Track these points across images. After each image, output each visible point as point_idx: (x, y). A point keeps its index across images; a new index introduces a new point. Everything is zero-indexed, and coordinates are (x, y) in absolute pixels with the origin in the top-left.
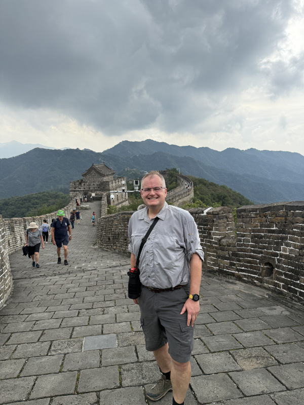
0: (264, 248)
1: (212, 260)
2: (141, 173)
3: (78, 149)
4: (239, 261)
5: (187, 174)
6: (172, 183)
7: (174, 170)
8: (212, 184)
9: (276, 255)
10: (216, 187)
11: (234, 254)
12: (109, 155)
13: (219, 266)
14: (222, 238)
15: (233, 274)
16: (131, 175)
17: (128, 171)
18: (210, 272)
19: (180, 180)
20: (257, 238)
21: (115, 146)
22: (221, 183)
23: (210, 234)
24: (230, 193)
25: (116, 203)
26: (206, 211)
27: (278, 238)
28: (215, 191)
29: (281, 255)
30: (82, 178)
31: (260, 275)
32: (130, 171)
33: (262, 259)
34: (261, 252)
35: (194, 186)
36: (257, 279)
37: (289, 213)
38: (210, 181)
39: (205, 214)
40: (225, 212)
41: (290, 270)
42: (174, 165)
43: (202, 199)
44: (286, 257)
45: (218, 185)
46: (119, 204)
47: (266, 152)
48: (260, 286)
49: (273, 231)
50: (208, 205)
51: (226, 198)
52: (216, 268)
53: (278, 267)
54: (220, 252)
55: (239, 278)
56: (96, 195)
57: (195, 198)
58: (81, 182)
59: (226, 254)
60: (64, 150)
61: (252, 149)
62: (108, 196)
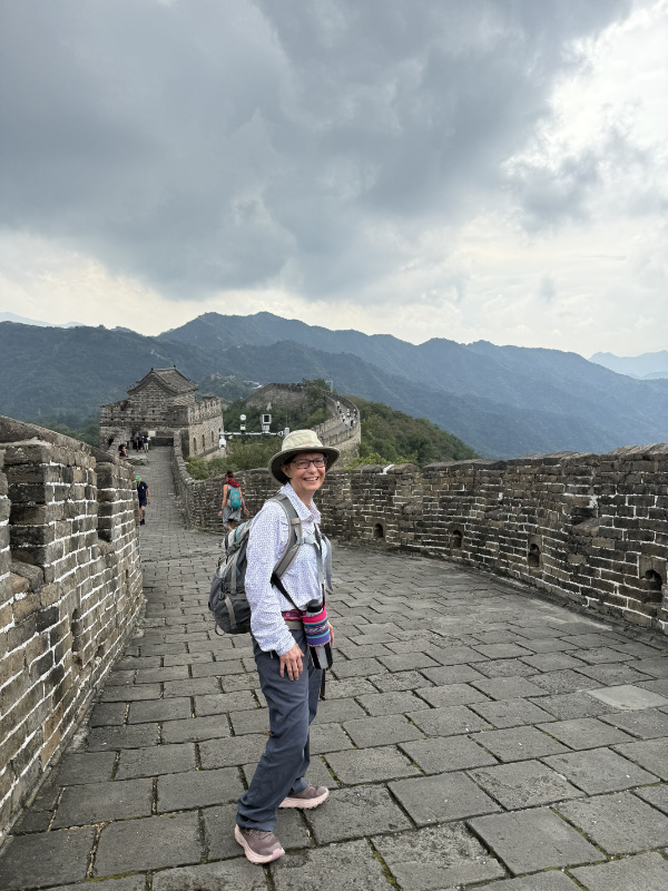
0: (452, 513)
1: (393, 534)
2: (245, 384)
3: (101, 326)
4: (425, 532)
5: (347, 392)
6: (315, 410)
7: (321, 383)
8: (398, 415)
9: (464, 520)
10: (407, 421)
11: (421, 524)
12: (171, 343)
13: (401, 541)
14: (405, 505)
15: (418, 550)
16: (223, 389)
17: (216, 380)
18: (389, 550)
19: (333, 405)
20: (445, 503)
21: (188, 323)
22: (417, 414)
23: (390, 499)
24: (435, 434)
25: (200, 451)
26: (386, 469)
27: (467, 501)
28: (404, 431)
29: (469, 521)
30: (126, 396)
31: (448, 546)
32: (223, 381)
33: (450, 527)
34: (449, 519)
35: (361, 419)
36: (445, 552)
37: (478, 473)
38: (395, 408)
39: (385, 473)
40: (410, 471)
41: (477, 536)
42: (320, 372)
43: (378, 447)
44: (474, 521)
45: (410, 417)
46: (206, 453)
47: (511, 349)
48: (447, 560)
49: (462, 494)
50: (390, 459)
51: (427, 446)
52: (397, 544)
53: (466, 534)
54: (403, 523)
55: (425, 554)
56: (157, 433)
57: (365, 444)
58: (125, 406)
59: (410, 524)
60: (70, 330)
61: (482, 342)
62: (185, 437)
